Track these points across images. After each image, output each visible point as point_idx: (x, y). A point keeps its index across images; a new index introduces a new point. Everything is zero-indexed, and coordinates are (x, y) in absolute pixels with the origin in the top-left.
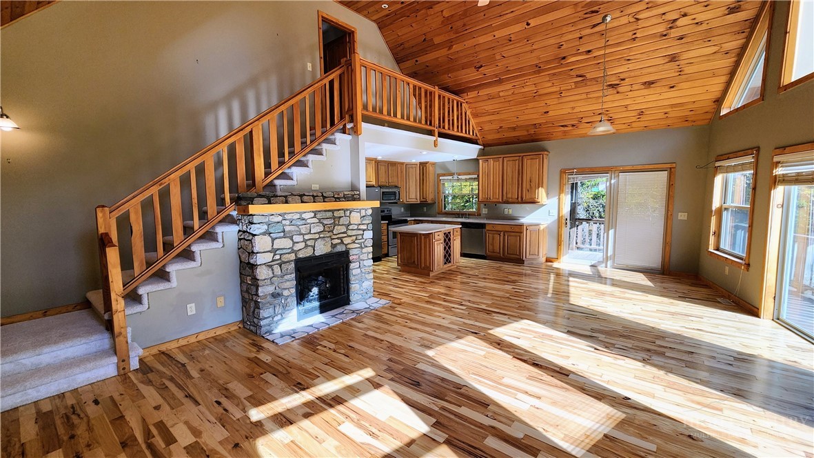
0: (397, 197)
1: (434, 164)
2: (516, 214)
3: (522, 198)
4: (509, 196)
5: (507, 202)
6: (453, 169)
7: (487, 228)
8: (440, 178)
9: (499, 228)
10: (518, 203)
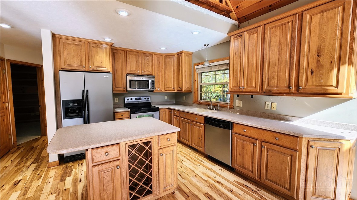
0: (151, 85)
1: (190, 54)
2: (283, 111)
3: (298, 86)
4: (274, 82)
5: (270, 93)
6: (207, 56)
7: (236, 129)
8: (196, 67)
9: (254, 134)
10: (289, 94)
